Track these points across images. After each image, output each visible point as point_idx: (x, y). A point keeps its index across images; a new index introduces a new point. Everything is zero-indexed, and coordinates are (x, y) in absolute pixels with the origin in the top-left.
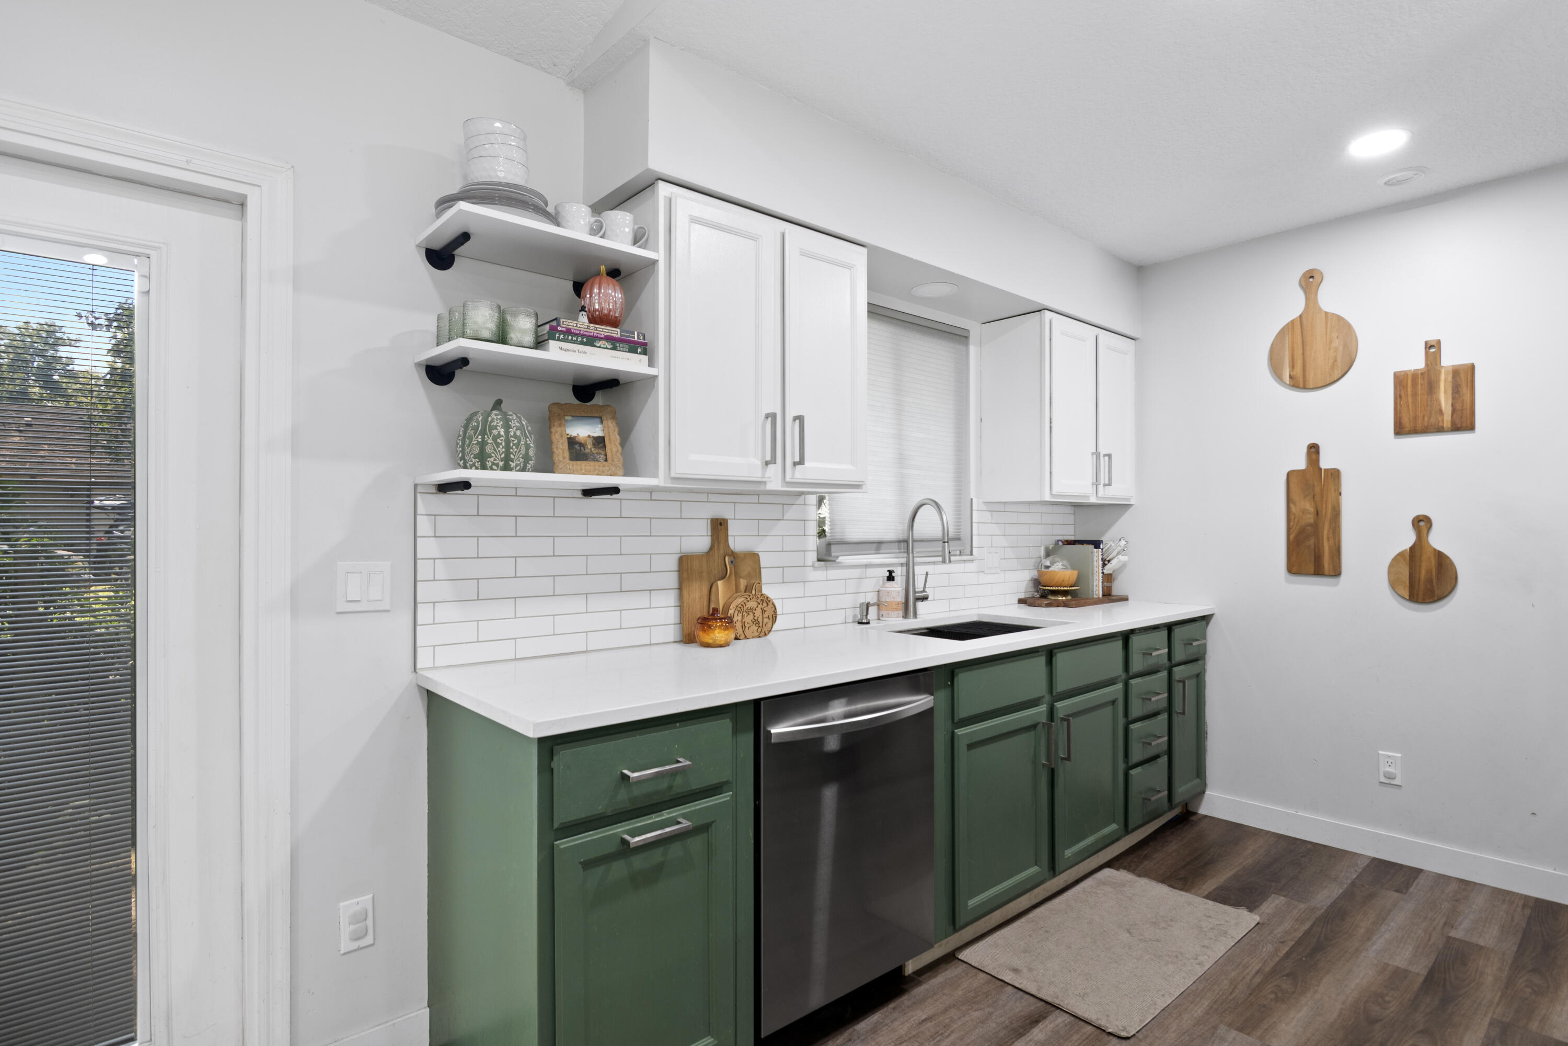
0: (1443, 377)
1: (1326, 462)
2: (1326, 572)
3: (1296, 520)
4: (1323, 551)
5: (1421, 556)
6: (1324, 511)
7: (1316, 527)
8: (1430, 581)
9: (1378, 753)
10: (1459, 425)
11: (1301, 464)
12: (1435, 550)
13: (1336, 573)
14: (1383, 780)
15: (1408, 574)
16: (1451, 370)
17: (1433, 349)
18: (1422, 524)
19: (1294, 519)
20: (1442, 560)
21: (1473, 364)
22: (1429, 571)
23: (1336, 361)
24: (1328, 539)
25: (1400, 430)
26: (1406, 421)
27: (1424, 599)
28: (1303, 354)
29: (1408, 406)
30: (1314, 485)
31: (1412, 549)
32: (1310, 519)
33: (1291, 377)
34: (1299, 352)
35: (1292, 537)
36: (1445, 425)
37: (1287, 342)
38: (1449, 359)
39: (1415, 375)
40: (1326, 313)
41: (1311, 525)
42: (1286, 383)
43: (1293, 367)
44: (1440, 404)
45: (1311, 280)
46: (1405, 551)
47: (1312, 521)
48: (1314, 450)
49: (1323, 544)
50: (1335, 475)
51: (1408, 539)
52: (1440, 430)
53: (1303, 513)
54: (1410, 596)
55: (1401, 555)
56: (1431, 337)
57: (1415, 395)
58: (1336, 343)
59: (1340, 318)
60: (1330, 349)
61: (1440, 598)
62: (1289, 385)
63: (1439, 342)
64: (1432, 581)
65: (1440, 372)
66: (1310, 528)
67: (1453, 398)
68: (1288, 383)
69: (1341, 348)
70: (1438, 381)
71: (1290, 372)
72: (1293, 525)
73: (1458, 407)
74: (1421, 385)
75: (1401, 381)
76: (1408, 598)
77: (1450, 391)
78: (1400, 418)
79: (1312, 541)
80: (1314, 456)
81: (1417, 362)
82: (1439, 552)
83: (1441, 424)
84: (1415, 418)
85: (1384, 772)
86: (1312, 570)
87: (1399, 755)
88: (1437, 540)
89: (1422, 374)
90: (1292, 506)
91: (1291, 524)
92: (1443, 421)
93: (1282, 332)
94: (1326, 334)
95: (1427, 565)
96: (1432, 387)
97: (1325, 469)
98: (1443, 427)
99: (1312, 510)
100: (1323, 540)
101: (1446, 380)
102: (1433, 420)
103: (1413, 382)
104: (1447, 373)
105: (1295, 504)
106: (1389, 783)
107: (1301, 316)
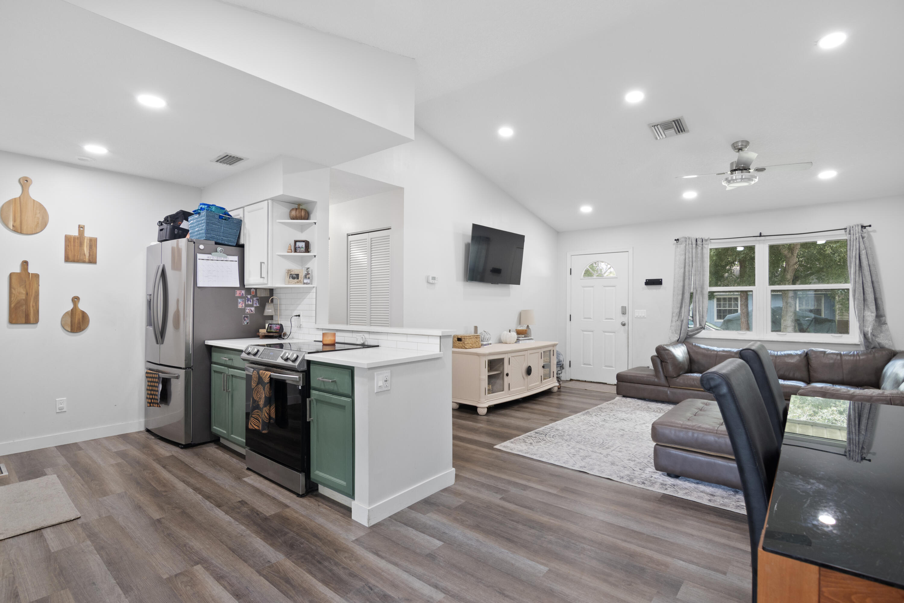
0: (86, 241)
1: (31, 270)
2: (32, 322)
3: (15, 297)
4: (30, 312)
5: (76, 313)
6: (31, 293)
7: (26, 301)
8: (79, 323)
9: (56, 400)
10: (91, 261)
11: (17, 269)
12: (81, 311)
13: (36, 321)
14: (58, 411)
15: (70, 320)
16: (89, 238)
17: (81, 228)
18: (75, 300)
19: (14, 296)
20: (84, 315)
21: (97, 239)
22: (79, 319)
23: (38, 223)
24: (33, 306)
25: (67, 259)
26: (71, 256)
27: (77, 331)
28: (21, 216)
29: (71, 251)
30: (25, 281)
31: (72, 310)
32: (23, 297)
33: (13, 226)
34: (18, 215)
35: (12, 305)
36: (86, 260)
37: (12, 208)
38: (88, 234)
39: (74, 238)
40: (34, 200)
41: (24, 300)
42: (10, 229)
43: (15, 221)
44: (84, 252)
45: (26, 182)
46: (69, 311)
47: (24, 298)
48: (25, 264)
49: (30, 309)
50: (36, 276)
51: (70, 306)
52: (84, 262)
53: (19, 294)
54: (71, 330)
55: (67, 313)
56: (82, 224)
57: (74, 246)
58: (38, 215)
59: (41, 205)
60: (35, 217)
61: (83, 330)
62: (12, 230)
63: (84, 226)
64: (80, 323)
65: (84, 238)
66: (23, 301)
67: (90, 250)
68: (12, 228)
69: (41, 218)
70: (84, 242)
71: (13, 223)
72: (13, 300)
73: (91, 254)
74: (77, 242)
75: (68, 239)
76: (70, 331)
77: (88, 247)
78: (68, 255)
79: (24, 307)
80: (26, 266)
81: (75, 233)
82: (83, 311)
83: (84, 260)
84: (74, 256)
85: (59, 408)
86: (24, 321)
87: (66, 398)
88: (81, 306)
89: (77, 238)
90: (13, 290)
91: (12, 299)
92: (85, 258)
93: (9, 202)
94: (34, 210)
95: (78, 317)
96: (81, 244)
97: (31, 274)
98: (85, 261)
99: (24, 292)
100: (30, 307)
101: (87, 242)
102: (81, 258)
103: (73, 240)
104: (87, 239)
105: (15, 289)
106: (61, 411)
107: (20, 197)
